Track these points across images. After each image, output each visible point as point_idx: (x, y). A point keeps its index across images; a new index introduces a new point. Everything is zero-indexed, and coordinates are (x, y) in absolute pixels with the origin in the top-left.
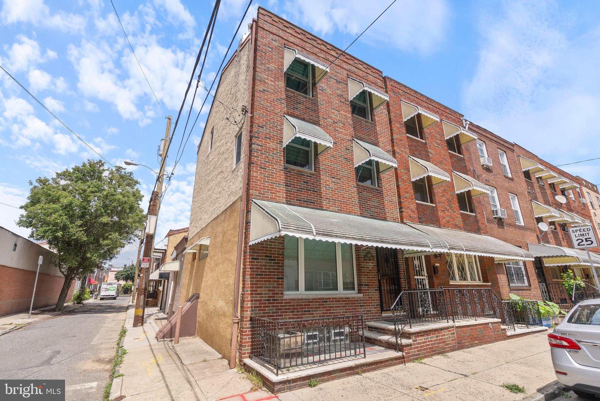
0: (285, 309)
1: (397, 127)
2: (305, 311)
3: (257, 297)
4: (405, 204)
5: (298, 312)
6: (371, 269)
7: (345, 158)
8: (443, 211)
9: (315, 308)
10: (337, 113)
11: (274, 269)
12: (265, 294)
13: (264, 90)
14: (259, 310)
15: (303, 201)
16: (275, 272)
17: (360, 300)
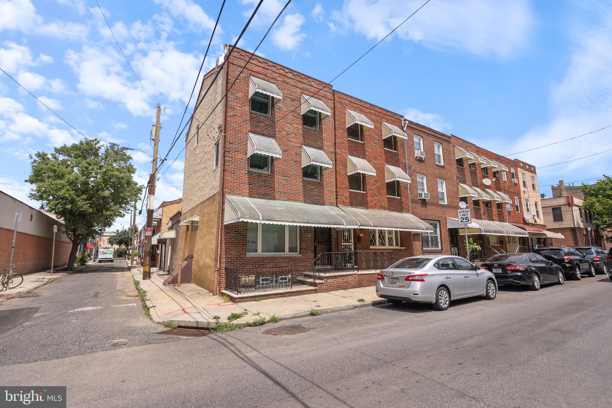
0: (247, 263)
1: (340, 132)
2: (260, 265)
3: (229, 256)
4: (340, 192)
5: (256, 265)
6: (309, 238)
7: (295, 161)
8: (372, 196)
9: (267, 263)
10: (290, 126)
11: (240, 239)
12: (234, 254)
13: (233, 115)
14: (230, 264)
15: (262, 194)
16: (241, 241)
17: (300, 259)
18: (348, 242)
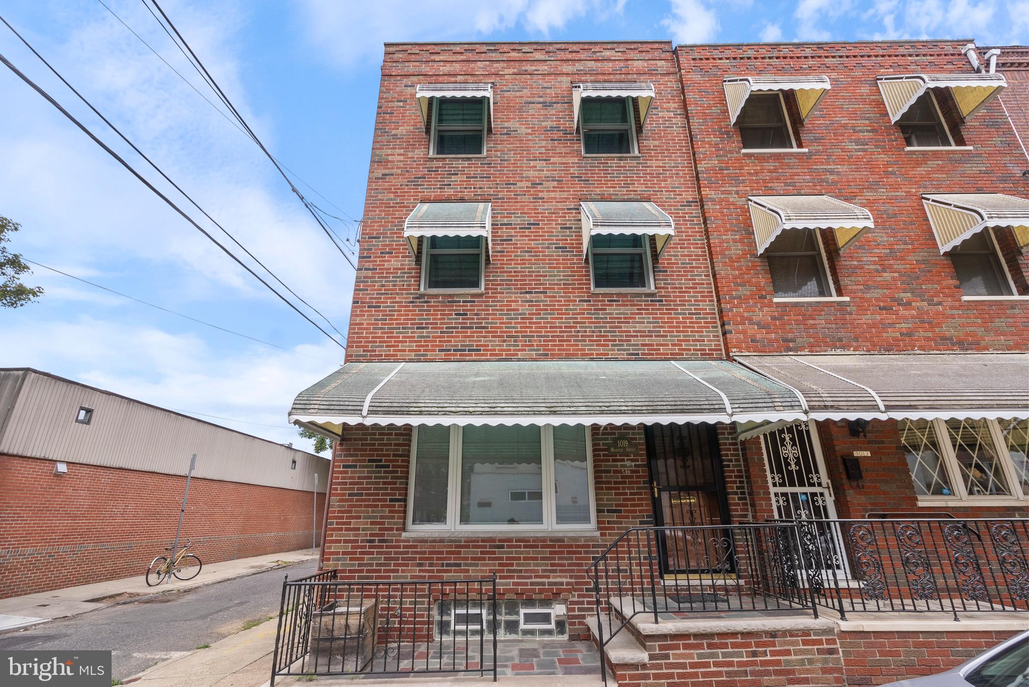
0: (403, 559)
1: (709, 143)
2: (448, 565)
3: (348, 535)
4: (739, 312)
5: (431, 565)
6: (628, 473)
7: (560, 248)
8: (884, 308)
9: (473, 559)
10: (539, 164)
11: (384, 483)
12: (364, 529)
13: (383, 175)
14: (351, 559)
15: (455, 350)
16: (386, 489)
17: (594, 546)
18: (802, 484)
